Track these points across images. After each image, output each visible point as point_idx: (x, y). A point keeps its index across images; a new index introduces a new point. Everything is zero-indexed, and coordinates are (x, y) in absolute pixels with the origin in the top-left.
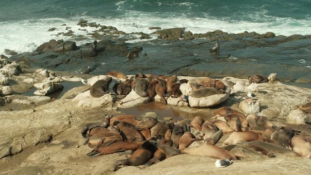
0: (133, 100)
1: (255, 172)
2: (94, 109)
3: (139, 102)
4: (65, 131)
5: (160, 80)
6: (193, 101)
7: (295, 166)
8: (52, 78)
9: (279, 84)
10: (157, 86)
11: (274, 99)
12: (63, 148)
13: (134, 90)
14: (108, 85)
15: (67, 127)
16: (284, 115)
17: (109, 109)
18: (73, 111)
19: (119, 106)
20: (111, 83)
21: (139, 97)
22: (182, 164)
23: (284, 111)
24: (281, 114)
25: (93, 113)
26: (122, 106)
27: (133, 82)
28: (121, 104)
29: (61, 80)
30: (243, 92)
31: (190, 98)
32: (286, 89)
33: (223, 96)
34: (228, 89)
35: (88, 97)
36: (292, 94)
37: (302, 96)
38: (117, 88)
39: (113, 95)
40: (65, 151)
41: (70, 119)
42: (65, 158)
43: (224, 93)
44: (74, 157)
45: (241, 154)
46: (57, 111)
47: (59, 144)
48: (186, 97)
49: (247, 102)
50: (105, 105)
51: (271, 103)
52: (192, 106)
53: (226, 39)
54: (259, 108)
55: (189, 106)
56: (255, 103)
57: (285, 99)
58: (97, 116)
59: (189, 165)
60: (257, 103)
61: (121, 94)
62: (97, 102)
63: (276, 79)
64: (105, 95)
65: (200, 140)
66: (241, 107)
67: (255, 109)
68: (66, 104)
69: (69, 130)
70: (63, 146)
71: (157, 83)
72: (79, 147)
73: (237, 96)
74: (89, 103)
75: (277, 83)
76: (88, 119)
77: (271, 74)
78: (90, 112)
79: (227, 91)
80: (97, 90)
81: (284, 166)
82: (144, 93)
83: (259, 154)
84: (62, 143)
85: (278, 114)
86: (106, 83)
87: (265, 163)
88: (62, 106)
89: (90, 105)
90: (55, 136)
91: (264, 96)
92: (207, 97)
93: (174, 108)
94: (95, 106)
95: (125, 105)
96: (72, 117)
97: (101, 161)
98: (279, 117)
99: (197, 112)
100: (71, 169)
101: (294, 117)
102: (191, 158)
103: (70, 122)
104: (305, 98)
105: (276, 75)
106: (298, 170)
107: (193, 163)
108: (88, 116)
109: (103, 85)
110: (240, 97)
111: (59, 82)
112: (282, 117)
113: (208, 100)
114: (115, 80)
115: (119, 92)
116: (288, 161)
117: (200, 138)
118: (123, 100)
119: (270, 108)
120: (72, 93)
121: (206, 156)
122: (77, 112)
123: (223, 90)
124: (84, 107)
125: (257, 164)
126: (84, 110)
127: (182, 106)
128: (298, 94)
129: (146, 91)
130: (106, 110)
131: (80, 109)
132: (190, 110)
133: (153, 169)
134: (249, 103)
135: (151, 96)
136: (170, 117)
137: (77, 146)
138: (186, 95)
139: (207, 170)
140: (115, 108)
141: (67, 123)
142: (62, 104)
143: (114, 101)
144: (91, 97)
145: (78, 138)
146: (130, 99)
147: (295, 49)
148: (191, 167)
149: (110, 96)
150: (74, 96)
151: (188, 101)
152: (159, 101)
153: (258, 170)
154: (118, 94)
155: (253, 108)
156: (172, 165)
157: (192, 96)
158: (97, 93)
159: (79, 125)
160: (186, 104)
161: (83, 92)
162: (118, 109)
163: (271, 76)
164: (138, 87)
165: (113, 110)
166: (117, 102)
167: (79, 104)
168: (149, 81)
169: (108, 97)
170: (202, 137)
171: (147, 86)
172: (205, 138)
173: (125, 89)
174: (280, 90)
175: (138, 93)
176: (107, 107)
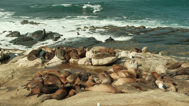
0: (56, 62)
1: (135, 99)
2: (29, 67)
3: (59, 63)
4: (10, 81)
5: (73, 49)
6: (95, 62)
7: (162, 95)
8: (3, 51)
9: (149, 53)
10: (71, 53)
11: (146, 61)
12: (7, 91)
13: (56, 56)
14: (39, 53)
15: (10, 79)
16: (152, 70)
17: (40, 67)
18: (15, 69)
19: (46, 66)
20: (41, 52)
21: (59, 60)
22: (87, 97)
23: (153, 68)
24: (151, 70)
25: (28, 70)
26: (48, 66)
27: (55, 52)
28: (48, 65)
29: (9, 53)
30: (127, 58)
31: (93, 60)
32: (153, 56)
33: (114, 58)
34: (117, 53)
35: (26, 61)
36: (157, 59)
37: (163, 60)
38: (45, 56)
39: (42, 59)
40: (9, 93)
41: (13, 74)
42: (8, 98)
43: (114, 56)
44: (14, 96)
45: (126, 90)
46: (4, 69)
47: (4, 89)
48: (90, 59)
49: (129, 62)
50: (37, 65)
51: (144, 63)
52: (94, 65)
53: (115, 30)
54: (137, 65)
55: (92, 65)
56: (134, 62)
57: (153, 61)
58: (31, 72)
59: (92, 97)
60: (136, 62)
61: (48, 59)
62: (32, 64)
63: (147, 51)
64: (37, 59)
65: (99, 84)
66: (126, 65)
67: (134, 66)
68: (11, 66)
69: (12, 80)
70: (7, 90)
71: (71, 51)
72: (18, 90)
73: (123, 60)
74: (26, 64)
75: (148, 53)
76: (25, 74)
77: (144, 48)
78: (26, 69)
79: (116, 55)
80: (32, 56)
81: (154, 95)
82: (63, 58)
83: (138, 90)
84: (6, 89)
85: (149, 69)
86: (38, 52)
87: (142, 94)
88: (8, 67)
89: (27, 65)
90: (2, 84)
91: (140, 59)
92: (104, 59)
93: (83, 66)
94: (30, 66)
95: (50, 65)
96: (14, 72)
97: (33, 98)
98: (149, 71)
99: (97, 68)
100: (12, 104)
101: (159, 70)
102: (93, 93)
103: (13, 76)
104: (166, 61)
105: (147, 48)
106: (163, 97)
107: (94, 95)
108: (25, 72)
109: (36, 53)
110: (125, 60)
111: (7, 53)
112: (152, 71)
113: (104, 60)
114: (44, 51)
115: (46, 58)
116: (157, 92)
117: (99, 83)
118: (49, 62)
119: (144, 66)
120: (15, 60)
121: (103, 92)
122: (18, 70)
123: (113, 54)
124: (23, 67)
125: (137, 95)
126: (23, 68)
127: (87, 65)
128: (161, 59)
129: (64, 56)
130: (38, 68)
131: (20, 68)
132: (93, 67)
133: (67, 101)
134: (131, 62)
135: (67, 59)
136: (80, 71)
137: (17, 90)
138: (90, 58)
139: (103, 99)
140: (43, 67)
141: (11, 76)
142: (8, 65)
143: (43, 63)
144: (28, 60)
145: (18, 85)
146: (53, 62)
147: (158, 35)
148: (93, 98)
149: (40, 60)
150: (16, 61)
151: (91, 62)
152: (73, 62)
153: (137, 98)
154: (46, 59)
155: (133, 66)
156: (80, 97)
157: (94, 58)
158: (32, 58)
159: (19, 77)
160: (90, 63)
161: (23, 58)
162: (45, 68)
163: (144, 49)
164: (59, 54)
165: (42, 68)
166: (45, 63)
167: (20, 65)
168: (66, 50)
169: (39, 60)
170: (101, 82)
171: (64, 53)
172: (102, 83)
173: (50, 56)
174: (150, 57)
175: (59, 58)
176: (38, 66)
